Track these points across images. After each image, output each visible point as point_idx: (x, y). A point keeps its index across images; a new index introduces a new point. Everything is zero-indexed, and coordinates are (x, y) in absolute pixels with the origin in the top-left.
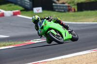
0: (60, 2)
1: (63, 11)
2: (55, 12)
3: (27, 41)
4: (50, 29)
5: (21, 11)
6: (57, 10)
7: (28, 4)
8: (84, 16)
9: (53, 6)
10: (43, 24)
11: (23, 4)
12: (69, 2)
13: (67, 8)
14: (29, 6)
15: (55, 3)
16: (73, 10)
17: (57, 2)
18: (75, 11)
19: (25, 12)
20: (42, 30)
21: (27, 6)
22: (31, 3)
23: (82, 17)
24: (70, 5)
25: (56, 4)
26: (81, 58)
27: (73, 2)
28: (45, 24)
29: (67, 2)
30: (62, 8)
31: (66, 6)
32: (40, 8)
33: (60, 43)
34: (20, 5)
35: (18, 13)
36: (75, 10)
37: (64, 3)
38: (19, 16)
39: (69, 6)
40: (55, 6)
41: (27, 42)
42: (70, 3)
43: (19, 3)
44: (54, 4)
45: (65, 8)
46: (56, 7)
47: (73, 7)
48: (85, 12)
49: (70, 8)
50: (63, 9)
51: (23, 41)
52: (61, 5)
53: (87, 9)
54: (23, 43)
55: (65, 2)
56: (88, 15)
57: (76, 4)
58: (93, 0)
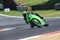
0: (21, 5)
2: (18, 12)
4: (34, 19)
6: (19, 10)
7: (1, 6)
9: (16, 7)
12: (26, 5)
13: (25, 9)
14: (2, 8)
17: (19, 5)
22: (3, 6)
24: (27, 7)
25: (18, 7)
27: (29, 5)
29: (25, 5)
32: (9, 9)
33: (40, 27)
36: (30, 10)
37: (23, 6)
39: (26, 8)
42: (27, 6)
44: (17, 6)
45: (24, 9)
46: (18, 8)
47: (29, 8)
50: (23, 10)
52: (22, 7)
55: (24, 5)
57: (31, 6)
58: (41, 4)
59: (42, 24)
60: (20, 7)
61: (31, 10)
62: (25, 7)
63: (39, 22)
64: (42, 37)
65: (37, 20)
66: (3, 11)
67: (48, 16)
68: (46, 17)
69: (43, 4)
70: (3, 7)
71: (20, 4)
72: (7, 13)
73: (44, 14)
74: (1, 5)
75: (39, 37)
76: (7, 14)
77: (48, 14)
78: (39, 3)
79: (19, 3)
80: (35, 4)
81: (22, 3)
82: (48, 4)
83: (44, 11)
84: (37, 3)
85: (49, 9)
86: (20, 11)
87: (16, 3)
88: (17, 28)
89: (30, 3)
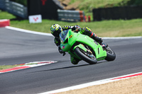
0: (68, 7)
1: (72, 20)
2: (61, 22)
3: (20, 64)
4: (77, 43)
5: (11, 20)
6: (63, 19)
7: (22, 10)
8: (103, 27)
9: (57, 13)
10: (68, 36)
11: (15, 11)
12: (81, 7)
13: (79, 16)
14: (22, 14)
15: (61, 9)
16: (87, 20)
17: (64, 7)
18: (89, 21)
19: (17, 22)
20: (66, 45)
21: (19, 12)
22: (26, 8)
23: (101, 29)
24: (82, 12)
25: (62, 11)
26: (98, 89)
27: (87, 8)
28: (71, 37)
29: (78, 8)
30: (70, 15)
31: (76, 14)
32: (39, 17)
34: (10, 12)
35: (7, 24)
36: (89, 18)
37: (73, 9)
38: (8, 27)
39: (81, 14)
40: (61, 13)
41: (19, 66)
42: (82, 9)
43: (8, 8)
44: (59, 10)
45: (75, 16)
46: (62, 15)
47: (87, 14)
48: (104, 22)
49: (82, 16)
50: (73, 18)
51: (13, 65)
53: (108, 18)
54: (14, 67)
55: (75, 7)
56: (109, 27)
57: (91, 10)
58: (116, 5)
59: (98, 56)
60: (65, 11)
61: (92, 19)
62: (78, 11)
63: (89, 51)
64: (117, 82)
65: (85, 45)
66: (25, 22)
67: (133, 33)
68: (128, 36)
69: (119, 4)
70: (26, 11)
71: (65, 5)
72: (36, 26)
73: (123, 28)
74: (22, 6)
75: (110, 83)
76: (36, 28)
77: (131, 27)
78: (110, 3)
79: (64, 2)
80: (101, 5)
81: (70, 4)
82: (132, 6)
83: (122, 21)
84: (107, 3)
85: (136, 18)
86: (65, 21)
87: (57, 3)
88: (59, 62)
89: (90, 4)
